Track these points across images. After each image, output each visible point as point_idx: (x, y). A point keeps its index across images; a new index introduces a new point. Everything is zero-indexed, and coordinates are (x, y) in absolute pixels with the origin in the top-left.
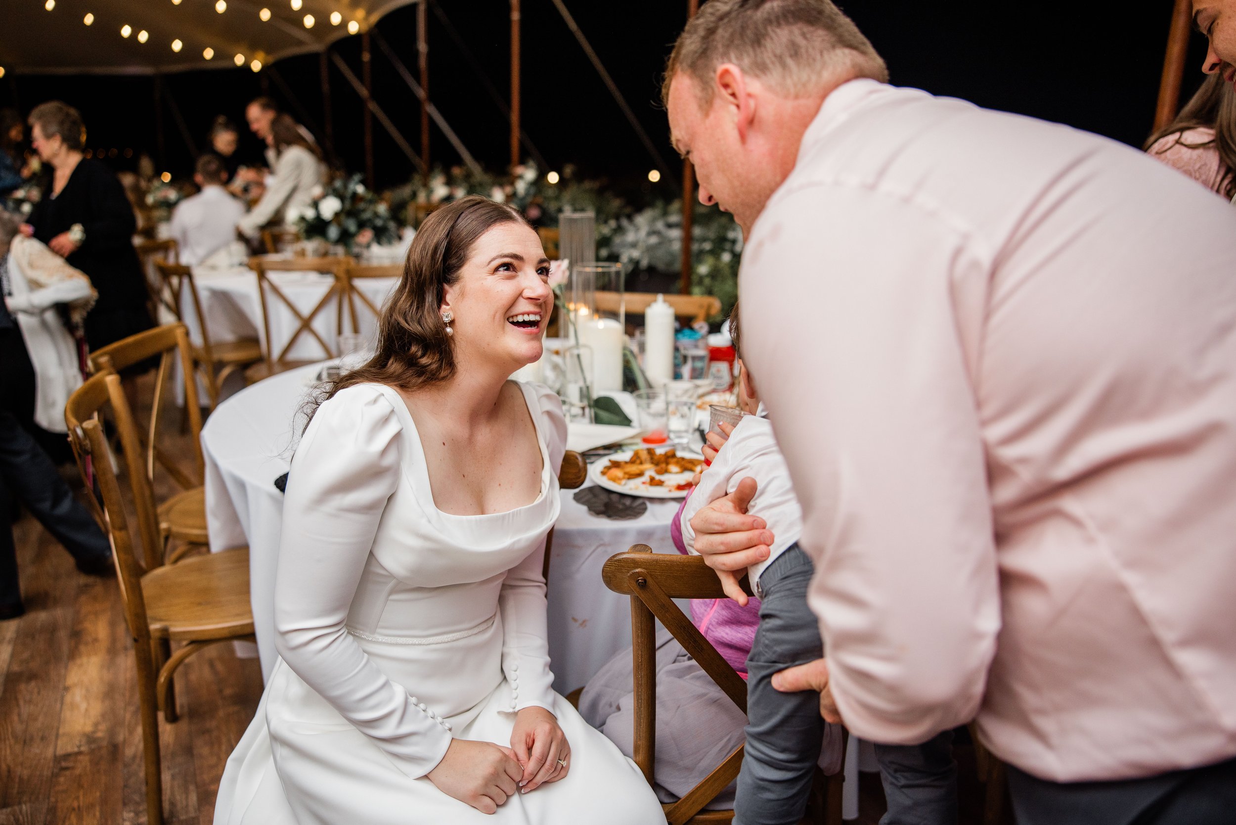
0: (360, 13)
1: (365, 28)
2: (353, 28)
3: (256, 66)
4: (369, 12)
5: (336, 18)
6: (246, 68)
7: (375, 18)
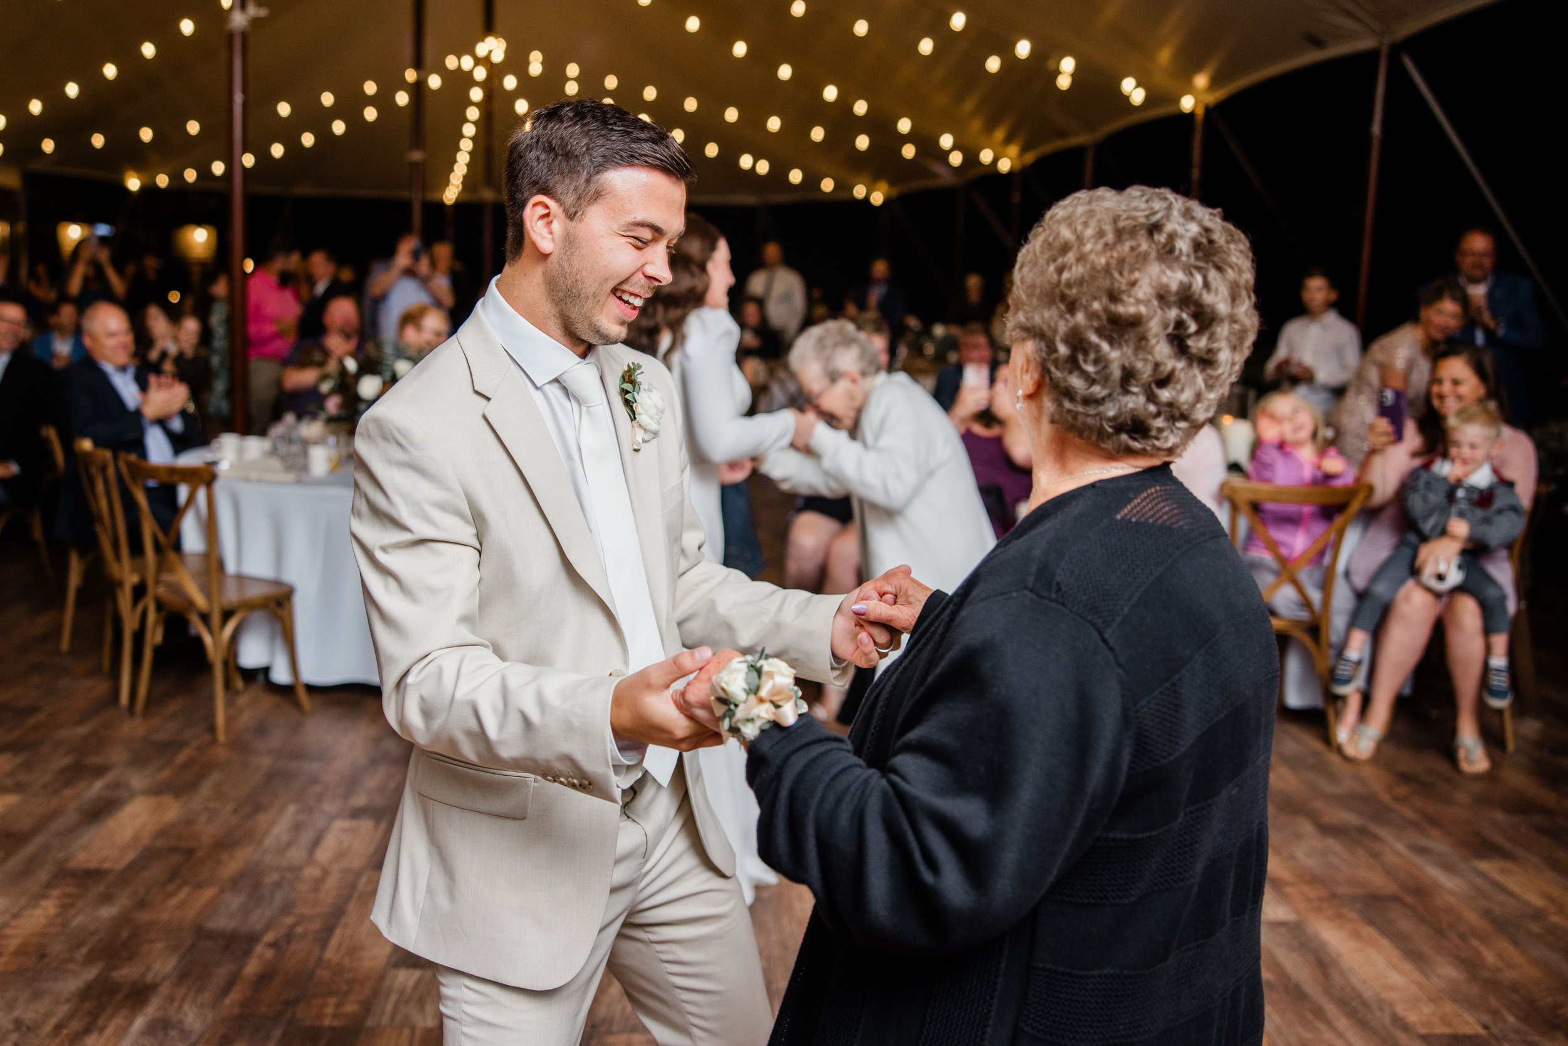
0: (1013, 150)
1: (1018, 166)
2: (1005, 166)
3: (877, 199)
4: (1024, 150)
5: (986, 156)
6: (866, 201)
7: (1030, 158)
